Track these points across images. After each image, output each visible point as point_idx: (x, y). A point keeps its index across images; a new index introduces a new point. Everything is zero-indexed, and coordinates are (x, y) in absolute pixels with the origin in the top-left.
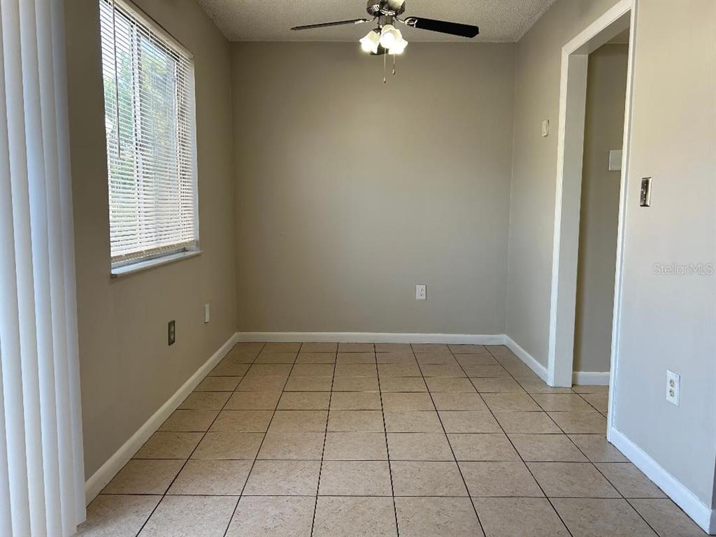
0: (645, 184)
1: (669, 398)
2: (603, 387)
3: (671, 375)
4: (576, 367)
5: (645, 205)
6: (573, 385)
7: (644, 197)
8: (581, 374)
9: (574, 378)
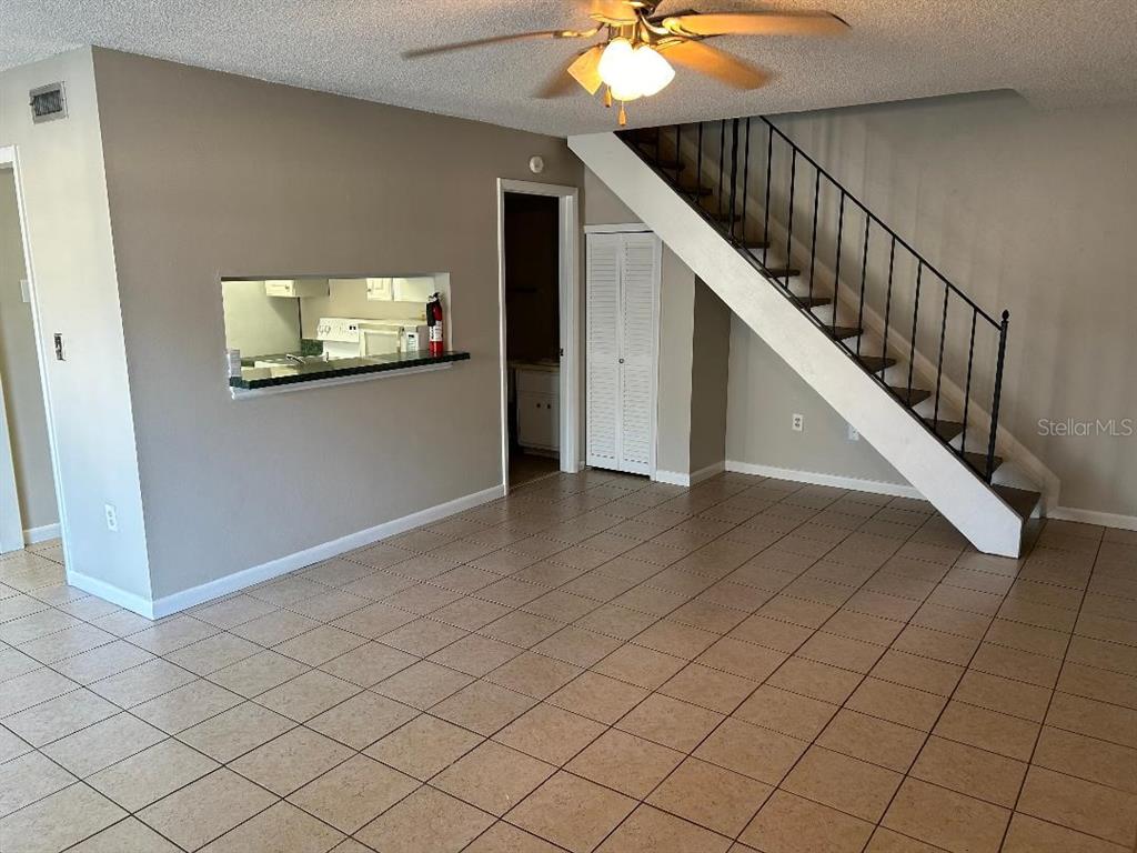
0: (58, 340)
1: (111, 527)
2: (56, 539)
3: (108, 508)
4: (26, 525)
5: (61, 359)
6: (26, 545)
7: (59, 352)
8: (33, 531)
9: (26, 537)
